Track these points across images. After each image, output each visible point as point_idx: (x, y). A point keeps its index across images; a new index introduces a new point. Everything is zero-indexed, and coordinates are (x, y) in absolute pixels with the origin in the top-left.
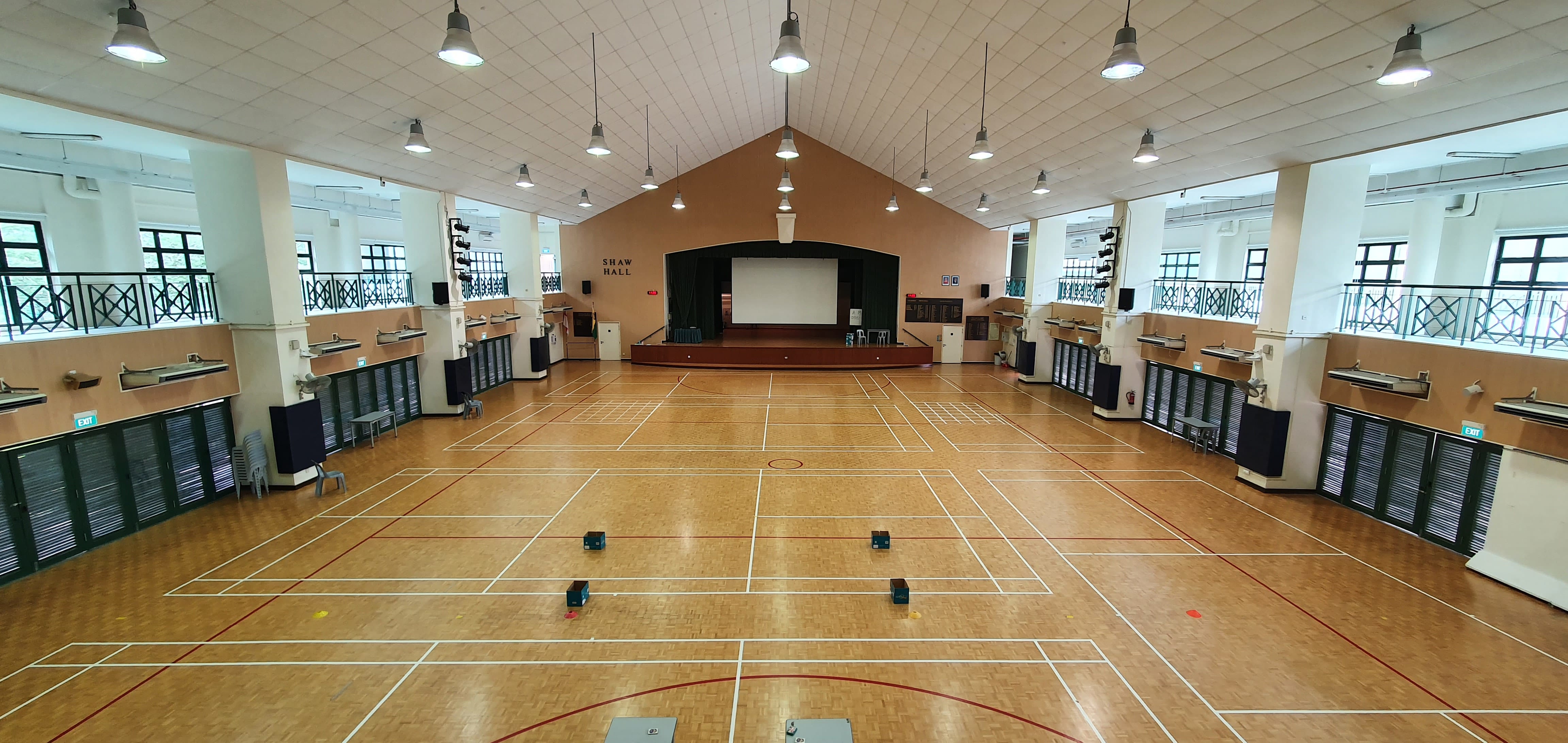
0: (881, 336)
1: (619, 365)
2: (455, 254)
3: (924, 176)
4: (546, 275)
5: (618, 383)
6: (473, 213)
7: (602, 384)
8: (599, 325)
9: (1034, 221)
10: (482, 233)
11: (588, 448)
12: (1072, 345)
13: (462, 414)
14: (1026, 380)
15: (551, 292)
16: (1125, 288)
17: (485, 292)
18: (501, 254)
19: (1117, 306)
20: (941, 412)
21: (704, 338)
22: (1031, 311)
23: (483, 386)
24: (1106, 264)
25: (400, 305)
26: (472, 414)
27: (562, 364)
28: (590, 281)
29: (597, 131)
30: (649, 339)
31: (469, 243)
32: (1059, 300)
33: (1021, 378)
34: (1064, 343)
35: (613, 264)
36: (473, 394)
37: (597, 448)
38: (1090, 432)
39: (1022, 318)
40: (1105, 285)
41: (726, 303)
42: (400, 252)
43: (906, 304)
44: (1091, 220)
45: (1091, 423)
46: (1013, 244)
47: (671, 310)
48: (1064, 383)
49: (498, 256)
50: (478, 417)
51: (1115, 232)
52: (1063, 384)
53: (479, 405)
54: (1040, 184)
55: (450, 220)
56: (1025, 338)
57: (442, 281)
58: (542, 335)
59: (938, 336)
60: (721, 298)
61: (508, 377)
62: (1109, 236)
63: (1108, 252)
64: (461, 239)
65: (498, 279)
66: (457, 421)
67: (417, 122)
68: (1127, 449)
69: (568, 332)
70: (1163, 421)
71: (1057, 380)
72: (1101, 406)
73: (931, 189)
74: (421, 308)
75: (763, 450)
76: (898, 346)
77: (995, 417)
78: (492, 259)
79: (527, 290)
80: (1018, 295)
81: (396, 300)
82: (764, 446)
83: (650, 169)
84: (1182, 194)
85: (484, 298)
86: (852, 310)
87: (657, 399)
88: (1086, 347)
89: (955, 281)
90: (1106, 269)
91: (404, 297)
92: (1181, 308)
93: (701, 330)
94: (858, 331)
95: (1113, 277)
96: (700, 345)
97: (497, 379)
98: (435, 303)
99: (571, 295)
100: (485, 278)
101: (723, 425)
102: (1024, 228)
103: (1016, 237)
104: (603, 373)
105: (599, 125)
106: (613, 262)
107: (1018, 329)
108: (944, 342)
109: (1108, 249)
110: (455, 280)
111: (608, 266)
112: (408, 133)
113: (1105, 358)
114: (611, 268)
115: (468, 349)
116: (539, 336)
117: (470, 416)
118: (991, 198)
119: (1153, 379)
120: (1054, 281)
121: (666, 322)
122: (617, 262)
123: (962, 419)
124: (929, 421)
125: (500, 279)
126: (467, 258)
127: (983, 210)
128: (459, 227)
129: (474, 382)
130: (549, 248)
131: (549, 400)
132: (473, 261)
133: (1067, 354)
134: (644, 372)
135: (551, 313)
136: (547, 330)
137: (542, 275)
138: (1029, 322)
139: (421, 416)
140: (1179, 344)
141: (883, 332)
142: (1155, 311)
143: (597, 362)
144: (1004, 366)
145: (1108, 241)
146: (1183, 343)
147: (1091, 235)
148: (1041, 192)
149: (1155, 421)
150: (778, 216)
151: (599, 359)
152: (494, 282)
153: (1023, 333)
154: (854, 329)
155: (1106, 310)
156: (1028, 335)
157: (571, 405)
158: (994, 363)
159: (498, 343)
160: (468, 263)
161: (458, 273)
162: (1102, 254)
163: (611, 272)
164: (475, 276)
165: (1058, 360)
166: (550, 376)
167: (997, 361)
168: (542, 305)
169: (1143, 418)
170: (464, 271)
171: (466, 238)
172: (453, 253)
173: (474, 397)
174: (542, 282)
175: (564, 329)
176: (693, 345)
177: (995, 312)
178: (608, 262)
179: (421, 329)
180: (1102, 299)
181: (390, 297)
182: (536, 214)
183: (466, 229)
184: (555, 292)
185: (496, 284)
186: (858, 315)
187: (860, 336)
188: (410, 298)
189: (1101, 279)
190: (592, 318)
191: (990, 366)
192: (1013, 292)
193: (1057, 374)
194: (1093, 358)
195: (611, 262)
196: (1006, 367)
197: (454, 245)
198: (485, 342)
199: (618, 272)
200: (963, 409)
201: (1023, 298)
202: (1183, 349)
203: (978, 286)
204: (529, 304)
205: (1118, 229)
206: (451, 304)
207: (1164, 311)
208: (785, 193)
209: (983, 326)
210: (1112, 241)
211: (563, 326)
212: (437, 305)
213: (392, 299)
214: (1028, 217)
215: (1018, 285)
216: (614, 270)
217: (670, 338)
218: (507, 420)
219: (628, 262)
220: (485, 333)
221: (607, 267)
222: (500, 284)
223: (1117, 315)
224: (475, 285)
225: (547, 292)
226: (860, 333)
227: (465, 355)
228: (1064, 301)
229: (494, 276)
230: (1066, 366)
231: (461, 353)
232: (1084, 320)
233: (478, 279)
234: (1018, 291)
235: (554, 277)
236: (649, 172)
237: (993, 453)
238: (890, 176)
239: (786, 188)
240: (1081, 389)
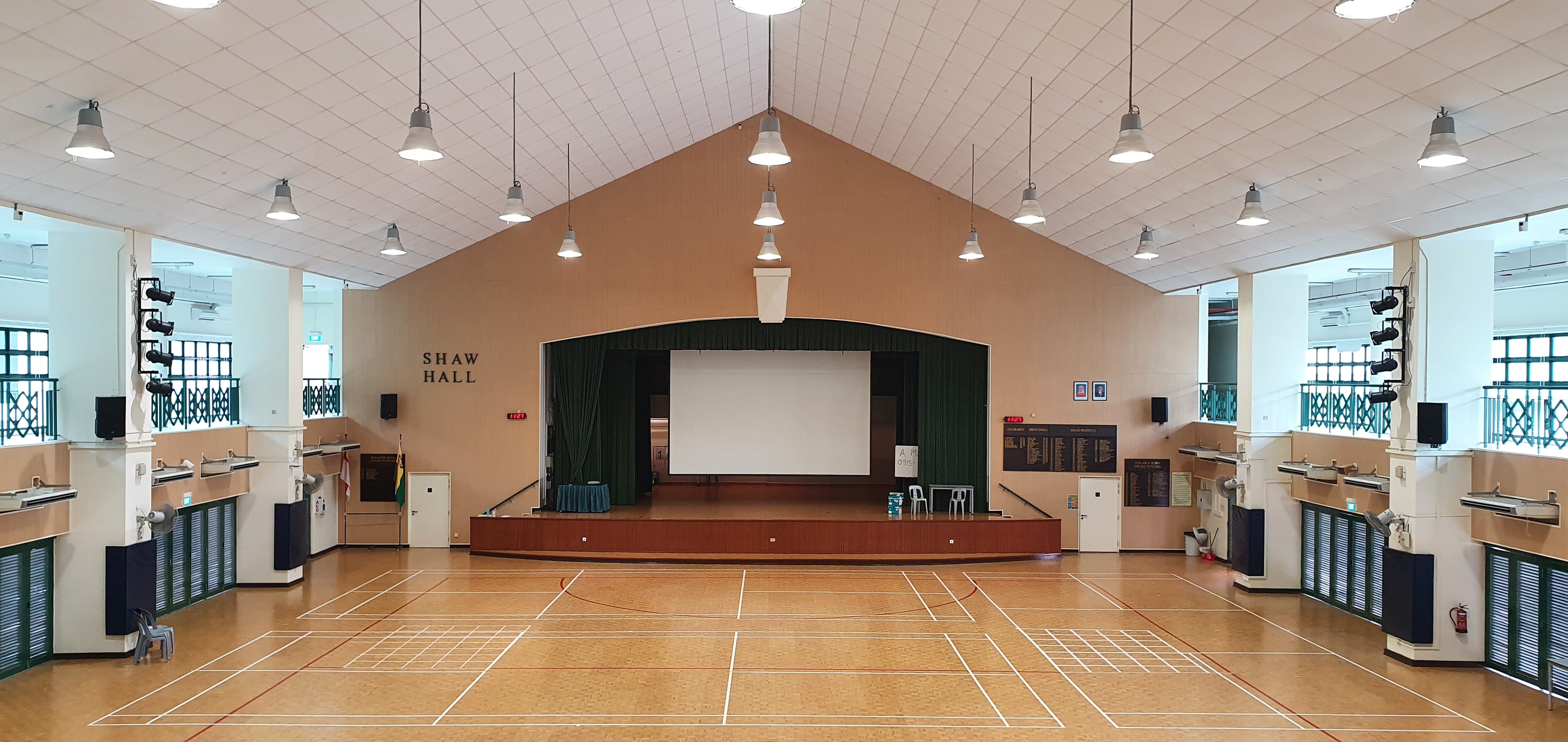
0: (956, 497)
1: (446, 558)
2: (143, 344)
3: (1029, 194)
4: (313, 384)
5: (442, 594)
6: (184, 268)
7: (411, 593)
8: (410, 478)
9: (1245, 278)
10: (198, 305)
11: (376, 721)
12: (1336, 514)
13: (132, 653)
14: (1249, 586)
15: (320, 416)
16: (1427, 402)
17: (195, 416)
18: (230, 344)
19: (1416, 437)
20: (1079, 648)
21: (616, 503)
22: (1251, 449)
23: (178, 597)
24: (1386, 356)
25: (31, 440)
26: (151, 652)
27: (335, 556)
28: (396, 395)
29: (420, 119)
30: (507, 505)
31: (172, 324)
32: (1305, 428)
33: (1238, 581)
34: (1319, 510)
35: (441, 362)
36: (156, 614)
37: (394, 721)
38: (1381, 688)
39: (1235, 463)
40: (1387, 396)
41: (660, 436)
42: (39, 342)
43: (1005, 436)
44: (1353, 275)
45: (1383, 670)
46: (1209, 321)
47: (551, 448)
48: (1325, 590)
49: (225, 349)
50: (164, 660)
51: (1399, 296)
52: (1322, 592)
53: (167, 634)
54: (1250, 208)
55: (139, 282)
56: (1242, 501)
57: (116, 394)
58: (297, 498)
59: (1070, 499)
60: (648, 425)
61: (228, 580)
62: (1389, 303)
63: (1389, 335)
64: (157, 316)
65: (220, 389)
66: (123, 667)
67: (91, 106)
68: (1463, 725)
69: (348, 493)
70: (1530, 667)
71: (1310, 584)
72: (1401, 635)
73: (1043, 219)
74: (69, 446)
75: (724, 724)
76: (990, 518)
77: (1188, 659)
78: (213, 353)
79: (274, 412)
80: (1224, 418)
81: (23, 432)
82: (725, 715)
83: (516, 185)
84: (1521, 224)
85: (193, 426)
86: (898, 448)
87: (515, 623)
88: (1361, 519)
89: (1099, 391)
90: (1389, 365)
91: (40, 425)
92: (1542, 441)
93: (609, 486)
94: (911, 487)
95: (1403, 380)
96: (607, 516)
97: (205, 584)
98: (98, 436)
99: (358, 421)
100: (197, 389)
101: (645, 673)
102: (1227, 290)
103: (1215, 308)
104: (414, 573)
105: (424, 107)
106: (442, 358)
107: (1226, 483)
108: (1083, 509)
109: (1388, 329)
110: (139, 392)
111: (432, 367)
112: (73, 125)
113: (1401, 540)
114: (438, 370)
115: (154, 525)
116: (291, 500)
117: (148, 657)
118: (1161, 234)
119: (1501, 580)
120: (1292, 391)
121: (541, 473)
122: (450, 358)
123: (1122, 663)
124: (1056, 666)
125: (224, 390)
126: (165, 351)
127: (1146, 256)
128: (154, 294)
129: (160, 589)
130: (320, 333)
131: (304, 625)
132: (177, 358)
133: (1326, 533)
134: (493, 569)
135: (318, 456)
136: (308, 489)
137: (305, 383)
138: (1248, 469)
139: (51, 657)
140: (1546, 512)
141: (961, 490)
142: (1492, 447)
143: (403, 551)
144: (1205, 558)
145: (1388, 313)
146: (1553, 508)
147: (1358, 303)
148: (1253, 222)
149: (1513, 667)
150: (757, 272)
151: (408, 546)
152: (212, 397)
153: (1238, 491)
154: (903, 484)
155: (1395, 445)
156: (1248, 495)
157: (347, 634)
158: (1184, 552)
159: (213, 513)
160: (167, 360)
161: (146, 378)
162: (1378, 338)
163: (437, 376)
164: (177, 385)
165: (1311, 546)
166: (309, 580)
167: (1191, 547)
168: (300, 438)
169: (1488, 662)
170: (158, 376)
171: (167, 313)
172: (140, 342)
173: (158, 619)
174: (305, 397)
175: (341, 487)
176: (593, 516)
177: (1181, 452)
178: (433, 358)
179: (67, 486)
180: (1386, 424)
181: (12, 426)
182: (299, 269)
183: (168, 299)
184: (328, 415)
185: (217, 400)
186: (911, 458)
187: (915, 499)
188: (51, 428)
189: (1380, 386)
190: (397, 464)
191: (1175, 558)
192: (1215, 411)
193: (1310, 573)
194: (1379, 541)
195: (438, 359)
196: (1210, 559)
197: (144, 327)
198: (187, 512)
199: (450, 377)
200: (1127, 644)
201: (1233, 424)
202: (1555, 521)
203: (1144, 401)
204: (276, 437)
205: (1405, 290)
206: (128, 437)
207: (1509, 447)
208: (769, 230)
209: (1159, 478)
210: (1395, 312)
211: (340, 479)
212: (102, 440)
213: (16, 429)
214: (1234, 270)
215: (1222, 398)
216: (443, 374)
217: (549, 504)
218: (221, 664)
219: (471, 359)
220: (189, 494)
221: (430, 368)
222: (224, 399)
223: (1416, 454)
224: (178, 401)
225: (313, 416)
226: (915, 493)
227: (147, 537)
228: (1314, 429)
229: (214, 385)
230: (1325, 557)
231: (139, 532)
232: (1356, 465)
233: (183, 391)
234: (1225, 410)
235: (328, 388)
236: (516, 191)
237: (1186, 732)
238: (967, 197)
239: (769, 220)
240: (1360, 602)
